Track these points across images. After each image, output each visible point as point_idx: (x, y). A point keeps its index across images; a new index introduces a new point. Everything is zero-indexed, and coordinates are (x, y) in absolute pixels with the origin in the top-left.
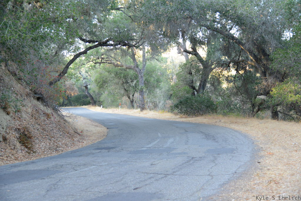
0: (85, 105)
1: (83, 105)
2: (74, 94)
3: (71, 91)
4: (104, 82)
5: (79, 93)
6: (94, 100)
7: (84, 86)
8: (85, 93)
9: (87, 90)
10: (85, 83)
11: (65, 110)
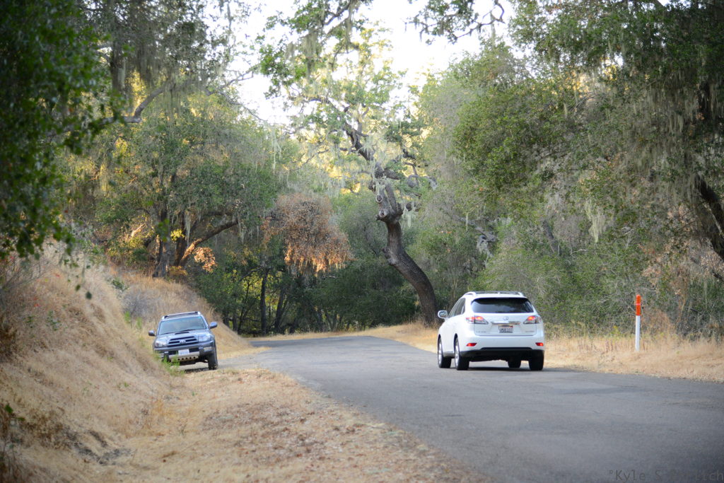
0: (388, 321)
1: (374, 325)
2: (327, 261)
3: (310, 248)
4: (531, 144)
5: (351, 256)
6: (437, 292)
7: (379, 218)
8: (388, 257)
9: (399, 241)
10: (387, 198)
11: (276, 349)
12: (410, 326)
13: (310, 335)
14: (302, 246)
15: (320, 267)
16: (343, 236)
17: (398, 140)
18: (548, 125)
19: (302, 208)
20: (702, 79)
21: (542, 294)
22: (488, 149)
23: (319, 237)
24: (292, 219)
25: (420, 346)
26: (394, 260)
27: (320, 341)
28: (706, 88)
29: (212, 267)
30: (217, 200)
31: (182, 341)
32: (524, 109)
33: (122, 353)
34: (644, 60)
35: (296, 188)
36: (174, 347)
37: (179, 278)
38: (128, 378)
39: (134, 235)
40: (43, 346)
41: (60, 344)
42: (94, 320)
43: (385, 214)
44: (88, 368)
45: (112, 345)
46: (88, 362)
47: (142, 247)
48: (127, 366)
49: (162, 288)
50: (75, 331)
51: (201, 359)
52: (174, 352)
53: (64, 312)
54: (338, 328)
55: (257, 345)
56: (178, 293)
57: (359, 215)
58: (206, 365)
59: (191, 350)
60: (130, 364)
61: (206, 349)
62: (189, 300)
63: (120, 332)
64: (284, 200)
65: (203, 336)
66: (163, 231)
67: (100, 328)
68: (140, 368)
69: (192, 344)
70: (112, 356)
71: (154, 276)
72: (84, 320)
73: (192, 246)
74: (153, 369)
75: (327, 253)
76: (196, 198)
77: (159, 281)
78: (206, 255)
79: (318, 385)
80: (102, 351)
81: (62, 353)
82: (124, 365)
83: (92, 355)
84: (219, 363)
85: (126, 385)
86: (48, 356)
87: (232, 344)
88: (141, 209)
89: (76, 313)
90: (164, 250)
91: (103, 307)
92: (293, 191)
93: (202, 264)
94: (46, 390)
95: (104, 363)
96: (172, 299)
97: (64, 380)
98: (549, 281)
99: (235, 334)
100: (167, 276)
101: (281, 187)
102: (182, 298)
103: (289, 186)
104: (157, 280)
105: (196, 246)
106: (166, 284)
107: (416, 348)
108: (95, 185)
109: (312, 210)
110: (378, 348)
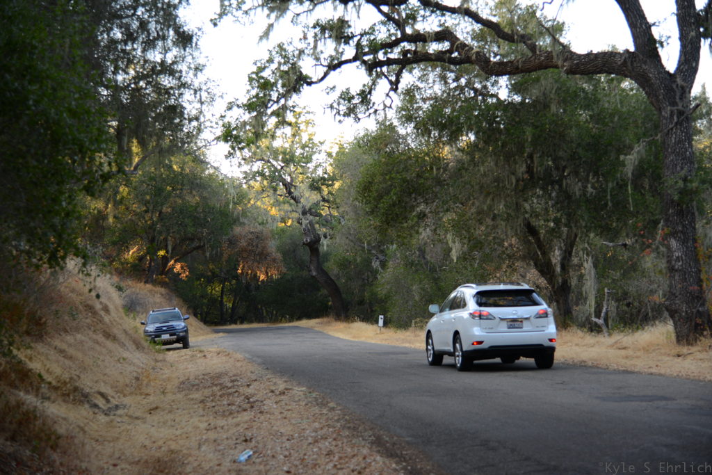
0: (310, 317)
1: (299, 319)
2: (267, 273)
3: (256, 264)
4: (410, 194)
5: (284, 270)
6: (344, 296)
7: (304, 244)
8: (310, 271)
9: (318, 260)
10: (310, 230)
11: (231, 335)
12: (325, 320)
13: (255, 325)
14: (250, 263)
15: (262, 277)
16: (279, 256)
17: (318, 189)
18: (422, 181)
19: (250, 236)
20: (528, 150)
21: (417, 298)
22: (380, 197)
23: (261, 256)
24: (243, 243)
25: (331, 333)
26: (314, 274)
27: (261, 329)
28: (531, 157)
29: (187, 276)
30: (191, 230)
31: (164, 328)
32: (406, 169)
33: (122, 337)
34: (489, 137)
35: (246, 221)
36: (159, 332)
37: (163, 284)
38: (126, 354)
39: (132, 253)
40: (66, 331)
41: (77, 330)
42: (102, 313)
43: (309, 241)
44: (98, 347)
45: (115, 331)
46: (98, 343)
47: (137, 262)
48: (125, 345)
49: (150, 291)
50: (88, 321)
51: (178, 341)
52: (159, 336)
53: (81, 307)
54: (275, 320)
55: (217, 332)
56: (162, 295)
57: (290, 241)
58: (181, 345)
59: (170, 335)
60: (127, 345)
61: (181, 334)
62: (170, 300)
63: (121, 322)
64: (237, 230)
65: (180, 325)
66: (152, 251)
67: (106, 319)
68: (134, 346)
69: (171, 331)
70: (114, 338)
71: (145, 282)
72: (95, 313)
73: (172, 262)
74: (144, 348)
75: (267, 268)
76: (176, 228)
77: (149, 286)
78: (182, 268)
79: (259, 360)
80: (108, 335)
81: (79, 336)
82: (123, 345)
83: (100, 338)
84: (190, 344)
85: (124, 359)
86: (69, 338)
87: (200, 331)
88: (136, 235)
89: (90, 308)
90: (153, 264)
91: (108, 304)
92: (244, 224)
93: (179, 274)
94: (67, 362)
95: (109, 343)
96: (158, 298)
97: (80, 355)
98: (421, 289)
99: (202, 323)
100: (154, 282)
101: (236, 221)
102: (165, 298)
103: (241, 221)
104: (148, 285)
105: (175, 261)
106: (154, 288)
107: (329, 335)
108: (105, 218)
109: (257, 237)
110: (301, 335)
